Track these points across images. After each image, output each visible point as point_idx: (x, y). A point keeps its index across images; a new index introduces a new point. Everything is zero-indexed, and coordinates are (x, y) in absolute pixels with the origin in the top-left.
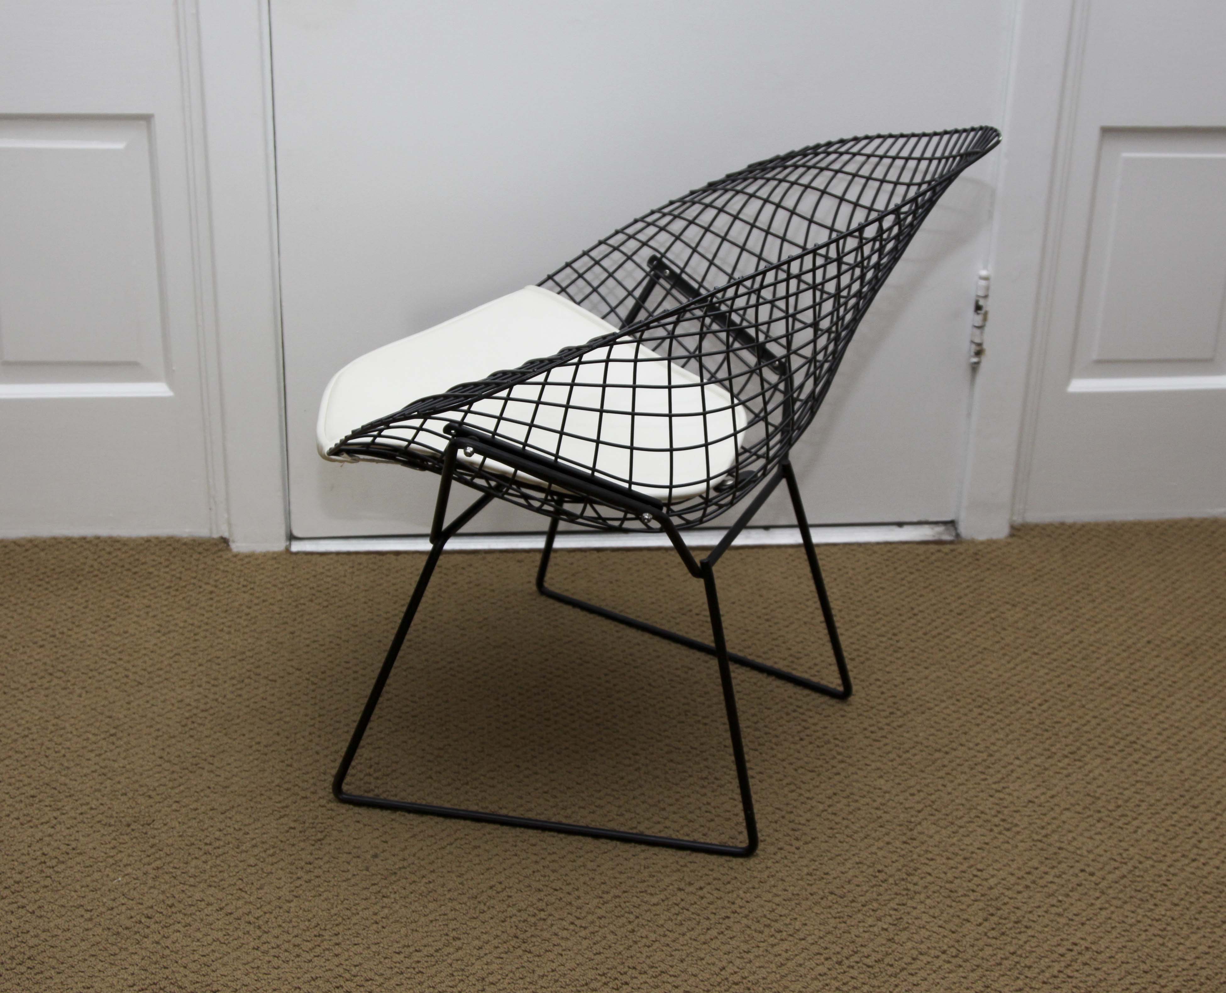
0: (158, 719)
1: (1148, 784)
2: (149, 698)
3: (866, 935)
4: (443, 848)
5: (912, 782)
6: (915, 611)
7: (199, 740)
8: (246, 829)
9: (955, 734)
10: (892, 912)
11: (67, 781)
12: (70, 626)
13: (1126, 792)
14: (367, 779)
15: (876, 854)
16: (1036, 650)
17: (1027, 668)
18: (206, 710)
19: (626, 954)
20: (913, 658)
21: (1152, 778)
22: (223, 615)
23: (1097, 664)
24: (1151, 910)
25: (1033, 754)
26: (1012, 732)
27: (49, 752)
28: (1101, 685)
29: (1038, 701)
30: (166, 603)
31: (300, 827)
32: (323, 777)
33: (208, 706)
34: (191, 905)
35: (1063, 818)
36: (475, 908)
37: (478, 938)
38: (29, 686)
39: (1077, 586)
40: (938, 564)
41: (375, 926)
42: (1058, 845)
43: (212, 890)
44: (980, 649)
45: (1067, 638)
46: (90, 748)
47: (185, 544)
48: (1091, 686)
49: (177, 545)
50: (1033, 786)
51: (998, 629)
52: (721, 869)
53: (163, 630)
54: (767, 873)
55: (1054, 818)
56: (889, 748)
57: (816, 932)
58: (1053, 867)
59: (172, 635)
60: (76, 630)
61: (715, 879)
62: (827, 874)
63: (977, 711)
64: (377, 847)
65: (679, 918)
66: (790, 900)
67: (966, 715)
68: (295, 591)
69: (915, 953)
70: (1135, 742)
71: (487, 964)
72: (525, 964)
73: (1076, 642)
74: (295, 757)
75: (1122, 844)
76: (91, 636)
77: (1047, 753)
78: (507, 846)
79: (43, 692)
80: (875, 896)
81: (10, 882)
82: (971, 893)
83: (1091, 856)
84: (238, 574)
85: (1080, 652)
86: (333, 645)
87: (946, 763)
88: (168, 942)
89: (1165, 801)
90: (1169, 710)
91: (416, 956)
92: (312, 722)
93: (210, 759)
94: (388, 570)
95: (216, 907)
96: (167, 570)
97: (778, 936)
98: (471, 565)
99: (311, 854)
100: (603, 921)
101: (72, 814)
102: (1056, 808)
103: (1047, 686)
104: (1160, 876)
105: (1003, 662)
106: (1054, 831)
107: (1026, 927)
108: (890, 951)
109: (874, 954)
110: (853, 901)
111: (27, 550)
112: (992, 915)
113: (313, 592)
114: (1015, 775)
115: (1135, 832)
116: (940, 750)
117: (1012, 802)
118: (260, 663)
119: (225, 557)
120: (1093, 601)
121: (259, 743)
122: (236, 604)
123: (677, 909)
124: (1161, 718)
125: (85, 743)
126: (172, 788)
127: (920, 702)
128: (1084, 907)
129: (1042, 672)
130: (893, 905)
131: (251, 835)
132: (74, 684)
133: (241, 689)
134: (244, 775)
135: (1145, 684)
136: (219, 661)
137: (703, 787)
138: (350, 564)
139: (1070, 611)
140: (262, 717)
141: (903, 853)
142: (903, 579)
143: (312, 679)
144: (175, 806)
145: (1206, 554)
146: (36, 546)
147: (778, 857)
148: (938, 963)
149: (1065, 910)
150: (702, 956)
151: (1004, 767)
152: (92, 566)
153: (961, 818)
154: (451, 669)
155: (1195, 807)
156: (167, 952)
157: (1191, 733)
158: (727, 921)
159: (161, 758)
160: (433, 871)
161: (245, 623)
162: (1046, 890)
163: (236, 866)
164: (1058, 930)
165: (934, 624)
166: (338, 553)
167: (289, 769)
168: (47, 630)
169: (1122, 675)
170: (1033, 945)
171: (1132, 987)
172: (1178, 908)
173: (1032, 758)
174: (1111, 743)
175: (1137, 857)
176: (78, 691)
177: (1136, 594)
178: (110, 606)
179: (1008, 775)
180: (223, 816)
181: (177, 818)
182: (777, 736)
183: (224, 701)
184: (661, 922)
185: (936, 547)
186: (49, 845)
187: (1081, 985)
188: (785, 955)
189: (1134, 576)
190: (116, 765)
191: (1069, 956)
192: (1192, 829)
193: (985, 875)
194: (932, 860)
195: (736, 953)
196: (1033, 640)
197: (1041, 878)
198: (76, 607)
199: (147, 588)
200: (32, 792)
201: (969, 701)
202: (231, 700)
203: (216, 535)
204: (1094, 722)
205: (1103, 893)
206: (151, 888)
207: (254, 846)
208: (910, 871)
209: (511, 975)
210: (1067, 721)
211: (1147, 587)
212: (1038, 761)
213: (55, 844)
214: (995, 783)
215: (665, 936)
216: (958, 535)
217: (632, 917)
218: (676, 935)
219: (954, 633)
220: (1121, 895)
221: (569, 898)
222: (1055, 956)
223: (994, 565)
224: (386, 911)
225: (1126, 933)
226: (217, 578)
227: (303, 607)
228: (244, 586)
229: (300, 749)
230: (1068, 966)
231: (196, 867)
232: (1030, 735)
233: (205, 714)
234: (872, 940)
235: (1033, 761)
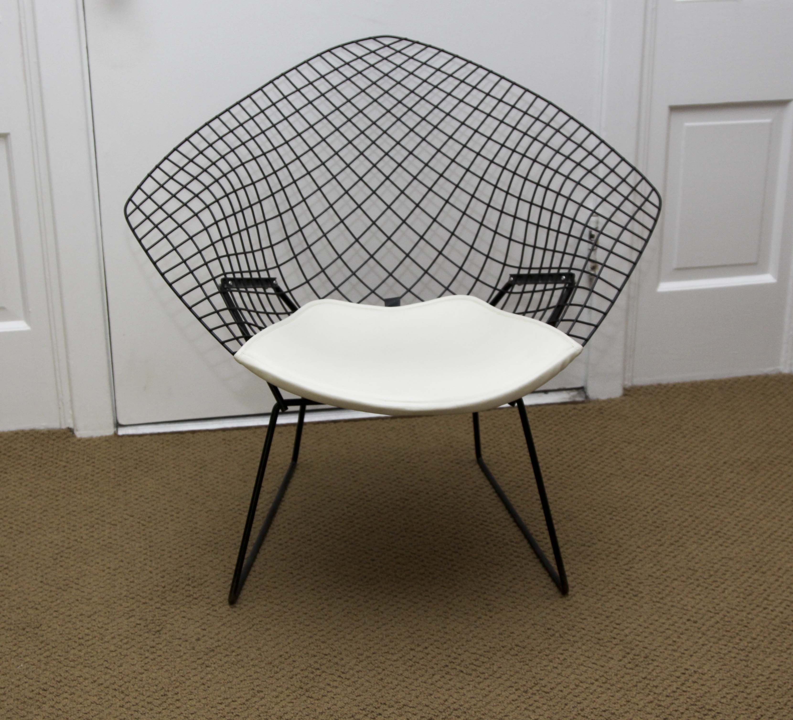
0: (36, 556)
1: (731, 559)
2: (29, 542)
3: (543, 672)
4: (245, 631)
6: (561, 451)
7: (67, 568)
8: (106, 627)
9: (594, 534)
10: (559, 656)
13: (715, 566)
14: (187, 588)
15: (545, 617)
16: (647, 473)
17: (641, 485)
18: (70, 548)
19: (379, 695)
20: (561, 483)
21: (732, 555)
22: (75, 482)
23: (690, 480)
24: (737, 644)
25: (650, 544)
26: (634, 529)
28: (693, 494)
29: (650, 508)
30: (34, 476)
31: (143, 623)
32: (156, 588)
33: (71, 545)
34: (73, 681)
35: (674, 585)
36: (271, 671)
37: (275, 690)
39: (673, 427)
40: (574, 418)
41: (203, 687)
42: (670, 604)
43: (87, 669)
44: (608, 474)
45: (668, 463)
47: (43, 434)
48: (687, 495)
49: (37, 435)
50: (651, 565)
51: (619, 460)
52: (439, 634)
53: (34, 495)
54: (471, 635)
55: (667, 586)
57: (508, 672)
58: (668, 619)
59: (39, 498)
61: (435, 641)
62: (513, 633)
63: (608, 517)
64: (199, 634)
65: (413, 669)
66: (488, 652)
67: (601, 520)
68: (124, 463)
69: (577, 682)
70: (719, 532)
71: (283, 707)
72: (309, 706)
73: (674, 466)
74: (136, 576)
75: (715, 601)
77: (659, 543)
78: (289, 627)
80: (547, 645)
82: (613, 640)
83: (694, 610)
84: (82, 453)
85: (678, 473)
86: (154, 498)
87: (589, 553)
88: (60, 706)
89: (743, 570)
90: (741, 508)
91: (233, 705)
92: (145, 552)
93: (76, 581)
94: (188, 444)
95: (90, 680)
96: (32, 453)
97: (483, 676)
98: (246, 438)
99: (153, 641)
100: (360, 674)
102: (668, 579)
103: (656, 497)
104: (742, 620)
105: (624, 482)
106: (667, 595)
107: (653, 660)
108: (560, 682)
109: (549, 685)
110: (532, 650)
112: (628, 653)
113: (137, 462)
114: (638, 558)
115: (723, 592)
116: (584, 545)
117: (637, 577)
118: (105, 513)
119: (72, 441)
120: (684, 437)
121: (109, 568)
122: (83, 474)
123: (411, 663)
124: (737, 514)
126: (52, 602)
128: (691, 644)
129: (652, 488)
130: (560, 651)
131: (111, 631)
133: (92, 532)
134: (101, 590)
135: (724, 492)
136: (75, 513)
137: (422, 579)
138: (161, 442)
139: (669, 445)
140: (110, 550)
141: (564, 615)
142: (550, 430)
143: (142, 522)
144: (55, 614)
145: (761, 400)
147: (478, 623)
148: (593, 687)
149: (678, 647)
150: (431, 692)
151: (630, 554)
153: (602, 590)
154: (239, 510)
155: (764, 573)
156: (60, 712)
157: (758, 523)
158: (446, 668)
159: (41, 582)
160: (239, 648)
161: (91, 487)
162: (664, 634)
163: (102, 652)
164: (674, 660)
165: (574, 459)
166: (152, 435)
167: (132, 585)
169: (708, 487)
170: (658, 671)
171: (728, 696)
172: (756, 641)
173: (649, 546)
174: (702, 533)
175: (726, 609)
177: (715, 430)
179: (633, 559)
180: (89, 619)
181: (57, 622)
182: (470, 542)
183: (82, 540)
184: (400, 672)
185: (573, 406)
187: (692, 696)
188: (488, 689)
189: (712, 418)
190: (10, 589)
191: (683, 677)
192: (762, 588)
193: (621, 627)
194: (585, 619)
195: (454, 690)
196: (644, 467)
197: (660, 626)
199: (19, 466)
201: (602, 510)
202: (86, 540)
203: (64, 427)
204: (690, 519)
205: (704, 634)
206: (44, 670)
207: (113, 638)
208: (570, 627)
209: (300, 713)
210: (671, 520)
211: (721, 425)
212: (653, 548)
214: (625, 565)
215: (404, 681)
216: (587, 397)
217: (380, 670)
218: (411, 680)
219: (589, 465)
220: (716, 635)
221: (336, 660)
222: (673, 678)
223: (614, 416)
224: (210, 676)
225: (721, 660)
226: (68, 456)
227: (130, 473)
228: (88, 461)
229: (139, 570)
230: (683, 684)
231: (74, 655)
232: (647, 531)
233: (69, 550)
234: (547, 675)
235: (650, 549)
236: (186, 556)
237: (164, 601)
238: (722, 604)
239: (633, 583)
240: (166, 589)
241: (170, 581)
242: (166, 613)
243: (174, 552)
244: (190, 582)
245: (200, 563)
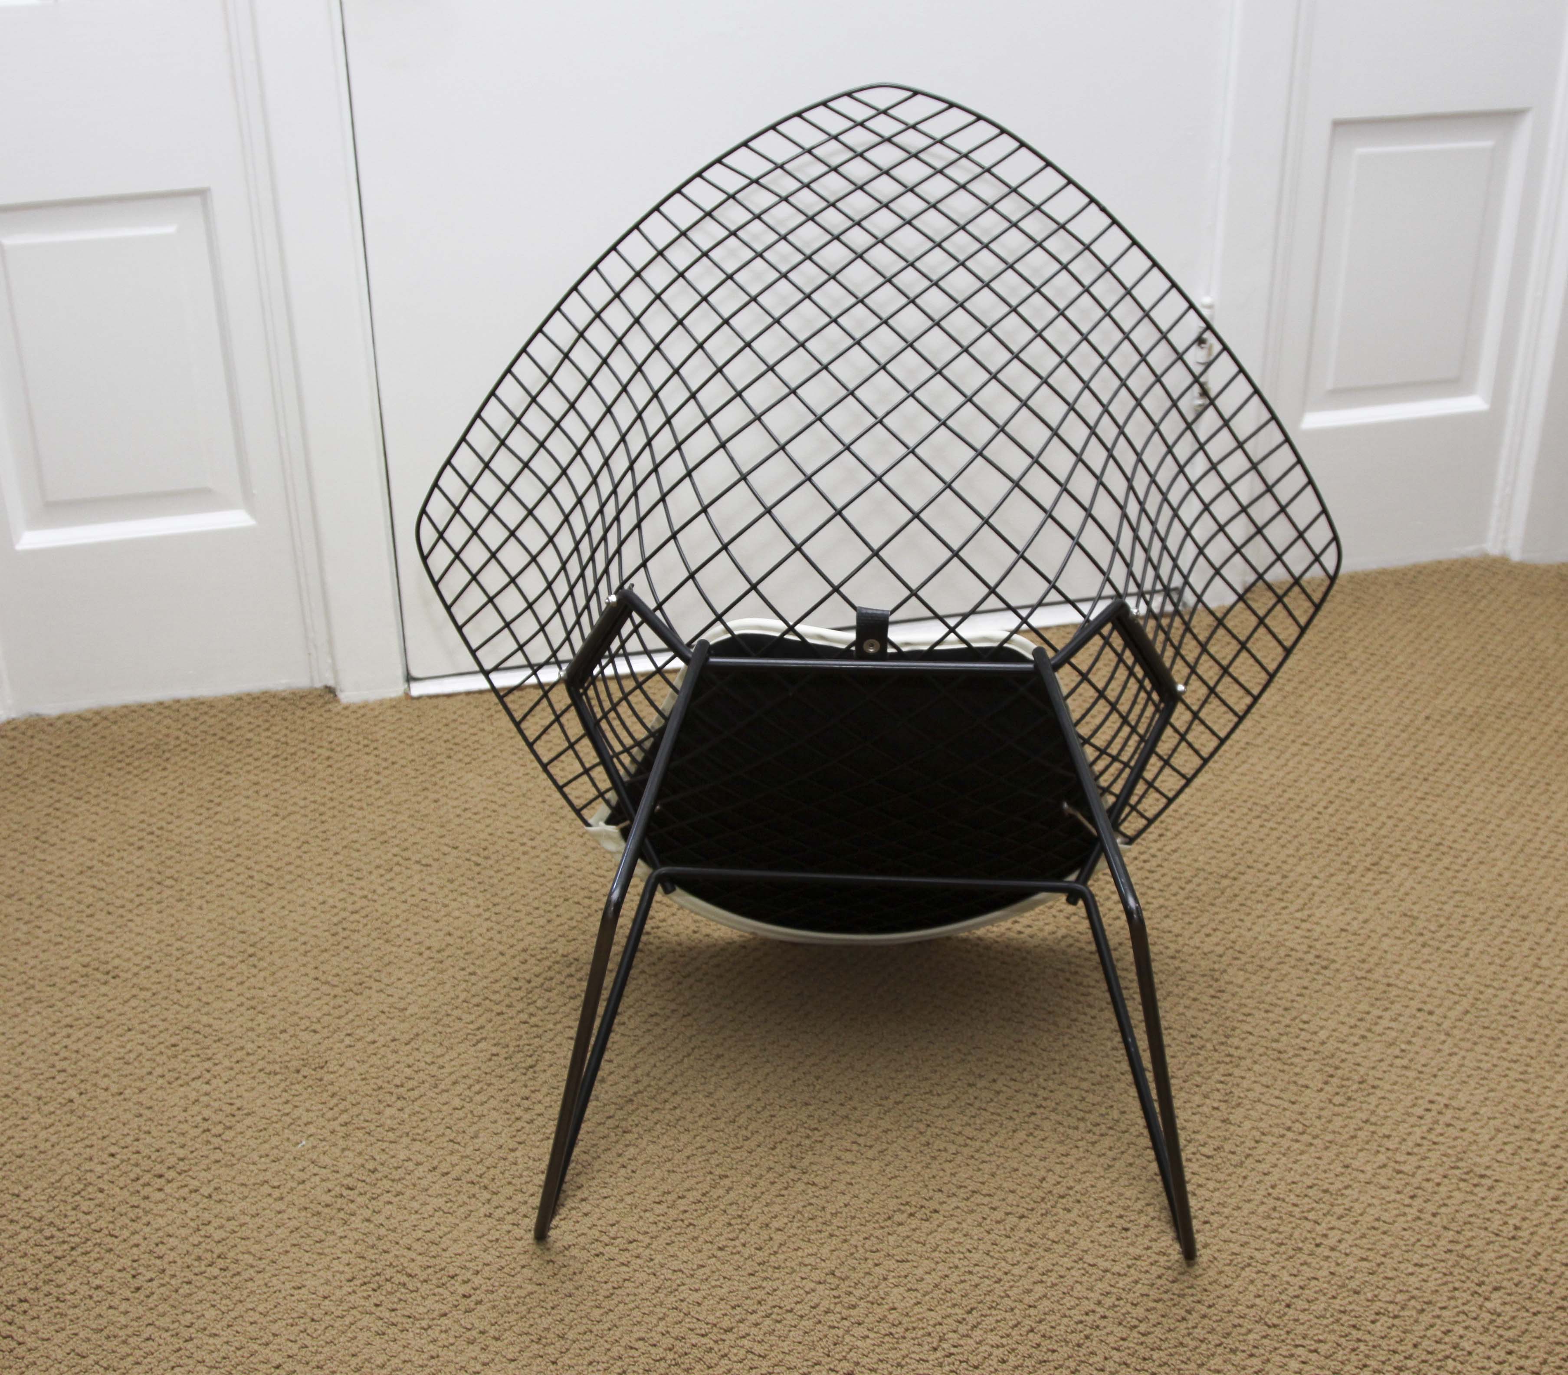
0: (301, 929)
1: (1468, 894)
2: (284, 903)
3: (1196, 1118)
4: (681, 1062)
5: (1204, 920)
7: (356, 951)
8: (440, 1061)
9: (1239, 855)
10: (1219, 1086)
11: (211, 1021)
12: (170, 818)
13: (1445, 907)
14: (569, 981)
16: (1304, 740)
17: (1300, 763)
18: (356, 912)
19: (927, 1173)
21: (1469, 886)
22: (349, 786)
23: (1377, 751)
24: (1505, 1050)
25: (1332, 871)
26: (1302, 845)
27: (181, 985)
28: (1387, 777)
29: (1323, 804)
30: (277, 777)
31: (503, 1052)
32: (516, 984)
33: (357, 906)
34: (397, 1168)
35: (1384, 946)
36: (736, 1135)
37: (749, 1173)
38: (137, 900)
41: (623, 1171)
42: (1385, 981)
43: (417, 1146)
44: (1242, 744)
45: (1336, 721)
46: (228, 975)
47: (284, 699)
48: (1376, 778)
49: (273, 701)
50: (1341, 910)
52: (1011, 1052)
53: (282, 813)
54: (1065, 1053)
55: (1374, 948)
56: (1168, 879)
58: (1386, 1009)
59: (293, 818)
60: (178, 822)
61: (1007, 1067)
63: (1258, 822)
65: (978, 1121)
66: (1099, 1083)
67: (1245, 829)
68: (428, 747)
69: (1257, 1135)
70: (1440, 844)
71: (767, 1205)
72: (813, 1201)
73: (1347, 726)
74: (478, 962)
75: (1455, 971)
76: (197, 829)
77: (1347, 868)
78: (755, 1051)
79: (155, 908)
80: (1195, 1067)
81: (172, 1160)
82: (1302, 1052)
83: (1426, 991)
84: (354, 731)
85: (1354, 738)
86: (488, 812)
87: (1237, 891)
88: (379, 1219)
89: (1491, 913)
90: (1468, 800)
91: (682, 1204)
92: (486, 914)
93: (376, 975)
95: (427, 1166)
96: (269, 734)
97: (1096, 1130)
99: (525, 1086)
100: (891, 1136)
101: (227, 1063)
102: (1373, 935)
103: (1328, 784)
104: (1506, 1007)
105: (1271, 758)
106: (1377, 965)
107: (1374, 1087)
108: (1227, 1134)
109: (1210, 1141)
111: (95, 725)
112: (1332, 1076)
113: (450, 745)
114: (1317, 899)
115: (1466, 955)
116: (1226, 877)
117: (1322, 933)
118: (408, 844)
119: (335, 710)
120: (1354, 672)
121: (429, 948)
122: (361, 771)
123: (972, 1110)
125: (221, 970)
126: (340, 1018)
127: (1190, 818)
128: (1431, 1054)
129: (1318, 766)
130: (1217, 1076)
131: (449, 1069)
132: (189, 894)
133: (391, 880)
134: (421, 991)
135: (1435, 770)
136: (357, 846)
138: (486, 706)
139: (1332, 688)
140: (426, 913)
141: (1214, 1010)
143: (474, 858)
144: (348, 1040)
145: (1465, 603)
146: (106, 718)
147: (1074, 1030)
148: (1285, 1143)
149: (1411, 1060)
150: (1016, 1166)
151: (1303, 890)
152: (177, 738)
153: (1270, 959)
155: (1524, 917)
156: (383, 1231)
157: (1499, 826)
158: (1033, 1118)
159: (316, 979)
160: (675, 1093)
161: (378, 794)
162: (1384, 1038)
163: (439, 1111)
164: (1409, 1087)
166: (468, 693)
167: (473, 979)
168: (143, 826)
169: (1407, 762)
170: (1386, 1109)
171: (1507, 1148)
172: (1534, 1044)
173: (1332, 875)
174: (1414, 848)
175: (1476, 986)
176: (198, 902)
177: (1401, 659)
178: (209, 788)
179: (1310, 900)
180: (408, 1048)
181: (354, 1056)
183: (375, 897)
184: (957, 1129)
186: (207, 1106)
187: (1450, 1151)
188: (1110, 1154)
189: (1392, 637)
190: (265, 995)
191: (1429, 1116)
192: (1527, 944)
193: (1312, 1027)
194: (1249, 1015)
195: (1053, 1158)
196: (1299, 728)
197: (1376, 1024)
198: (170, 793)
199: (250, 760)
200: (173, 1040)
201: (1245, 810)
202: (383, 895)
203: (318, 684)
204: (1390, 823)
205: (1448, 1034)
206: (343, 1150)
207: (455, 1083)
208: (1229, 1032)
209: (799, 1216)
210: (1360, 825)
211: (1409, 650)
212: (1340, 878)
213: (216, 1105)
214: (1298, 911)
215: (966, 1145)
217: (922, 1127)
218: (978, 1144)
220: (1468, 1036)
221: (843, 1111)
222: (1413, 1119)
224: (632, 1150)
225: (1484, 1082)
226: (331, 738)
227: (441, 767)
228: (366, 746)
229: (480, 950)
230: (1430, 1130)
231: (392, 1117)
232: (1324, 847)
233: (356, 917)
234: (1204, 1123)
235: (1333, 879)
236: (558, 921)
237: (532, 1009)
238: (1470, 979)
239: (1318, 945)
240: (533, 984)
241: (537, 970)
242: (540, 1031)
243: (536, 913)
244: (572, 969)
245: (584, 933)
